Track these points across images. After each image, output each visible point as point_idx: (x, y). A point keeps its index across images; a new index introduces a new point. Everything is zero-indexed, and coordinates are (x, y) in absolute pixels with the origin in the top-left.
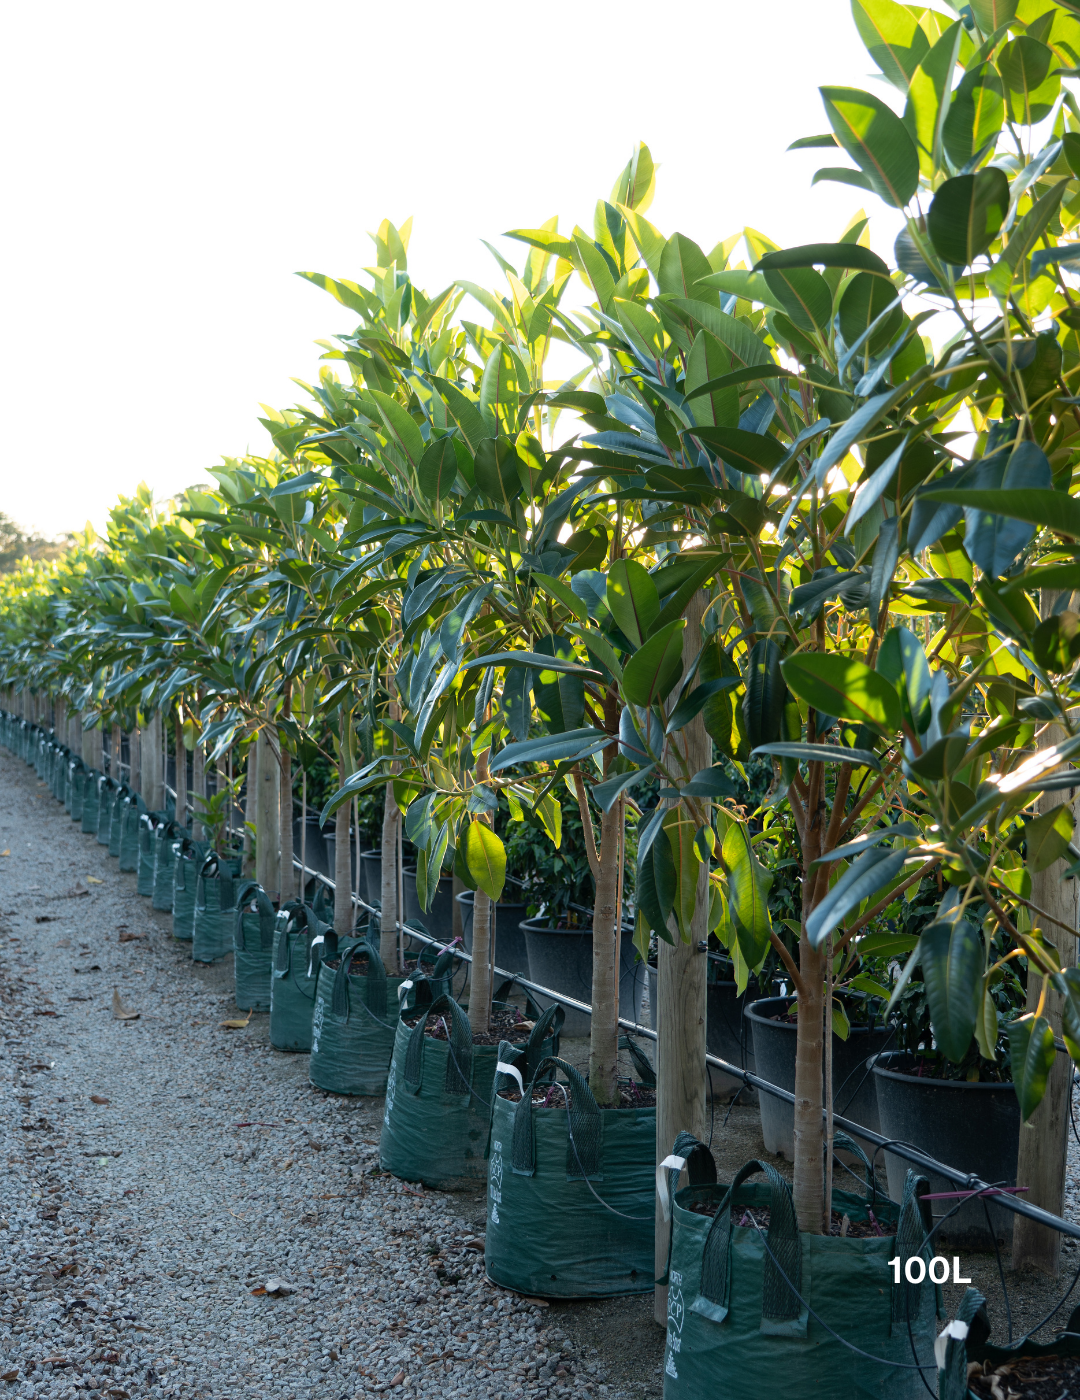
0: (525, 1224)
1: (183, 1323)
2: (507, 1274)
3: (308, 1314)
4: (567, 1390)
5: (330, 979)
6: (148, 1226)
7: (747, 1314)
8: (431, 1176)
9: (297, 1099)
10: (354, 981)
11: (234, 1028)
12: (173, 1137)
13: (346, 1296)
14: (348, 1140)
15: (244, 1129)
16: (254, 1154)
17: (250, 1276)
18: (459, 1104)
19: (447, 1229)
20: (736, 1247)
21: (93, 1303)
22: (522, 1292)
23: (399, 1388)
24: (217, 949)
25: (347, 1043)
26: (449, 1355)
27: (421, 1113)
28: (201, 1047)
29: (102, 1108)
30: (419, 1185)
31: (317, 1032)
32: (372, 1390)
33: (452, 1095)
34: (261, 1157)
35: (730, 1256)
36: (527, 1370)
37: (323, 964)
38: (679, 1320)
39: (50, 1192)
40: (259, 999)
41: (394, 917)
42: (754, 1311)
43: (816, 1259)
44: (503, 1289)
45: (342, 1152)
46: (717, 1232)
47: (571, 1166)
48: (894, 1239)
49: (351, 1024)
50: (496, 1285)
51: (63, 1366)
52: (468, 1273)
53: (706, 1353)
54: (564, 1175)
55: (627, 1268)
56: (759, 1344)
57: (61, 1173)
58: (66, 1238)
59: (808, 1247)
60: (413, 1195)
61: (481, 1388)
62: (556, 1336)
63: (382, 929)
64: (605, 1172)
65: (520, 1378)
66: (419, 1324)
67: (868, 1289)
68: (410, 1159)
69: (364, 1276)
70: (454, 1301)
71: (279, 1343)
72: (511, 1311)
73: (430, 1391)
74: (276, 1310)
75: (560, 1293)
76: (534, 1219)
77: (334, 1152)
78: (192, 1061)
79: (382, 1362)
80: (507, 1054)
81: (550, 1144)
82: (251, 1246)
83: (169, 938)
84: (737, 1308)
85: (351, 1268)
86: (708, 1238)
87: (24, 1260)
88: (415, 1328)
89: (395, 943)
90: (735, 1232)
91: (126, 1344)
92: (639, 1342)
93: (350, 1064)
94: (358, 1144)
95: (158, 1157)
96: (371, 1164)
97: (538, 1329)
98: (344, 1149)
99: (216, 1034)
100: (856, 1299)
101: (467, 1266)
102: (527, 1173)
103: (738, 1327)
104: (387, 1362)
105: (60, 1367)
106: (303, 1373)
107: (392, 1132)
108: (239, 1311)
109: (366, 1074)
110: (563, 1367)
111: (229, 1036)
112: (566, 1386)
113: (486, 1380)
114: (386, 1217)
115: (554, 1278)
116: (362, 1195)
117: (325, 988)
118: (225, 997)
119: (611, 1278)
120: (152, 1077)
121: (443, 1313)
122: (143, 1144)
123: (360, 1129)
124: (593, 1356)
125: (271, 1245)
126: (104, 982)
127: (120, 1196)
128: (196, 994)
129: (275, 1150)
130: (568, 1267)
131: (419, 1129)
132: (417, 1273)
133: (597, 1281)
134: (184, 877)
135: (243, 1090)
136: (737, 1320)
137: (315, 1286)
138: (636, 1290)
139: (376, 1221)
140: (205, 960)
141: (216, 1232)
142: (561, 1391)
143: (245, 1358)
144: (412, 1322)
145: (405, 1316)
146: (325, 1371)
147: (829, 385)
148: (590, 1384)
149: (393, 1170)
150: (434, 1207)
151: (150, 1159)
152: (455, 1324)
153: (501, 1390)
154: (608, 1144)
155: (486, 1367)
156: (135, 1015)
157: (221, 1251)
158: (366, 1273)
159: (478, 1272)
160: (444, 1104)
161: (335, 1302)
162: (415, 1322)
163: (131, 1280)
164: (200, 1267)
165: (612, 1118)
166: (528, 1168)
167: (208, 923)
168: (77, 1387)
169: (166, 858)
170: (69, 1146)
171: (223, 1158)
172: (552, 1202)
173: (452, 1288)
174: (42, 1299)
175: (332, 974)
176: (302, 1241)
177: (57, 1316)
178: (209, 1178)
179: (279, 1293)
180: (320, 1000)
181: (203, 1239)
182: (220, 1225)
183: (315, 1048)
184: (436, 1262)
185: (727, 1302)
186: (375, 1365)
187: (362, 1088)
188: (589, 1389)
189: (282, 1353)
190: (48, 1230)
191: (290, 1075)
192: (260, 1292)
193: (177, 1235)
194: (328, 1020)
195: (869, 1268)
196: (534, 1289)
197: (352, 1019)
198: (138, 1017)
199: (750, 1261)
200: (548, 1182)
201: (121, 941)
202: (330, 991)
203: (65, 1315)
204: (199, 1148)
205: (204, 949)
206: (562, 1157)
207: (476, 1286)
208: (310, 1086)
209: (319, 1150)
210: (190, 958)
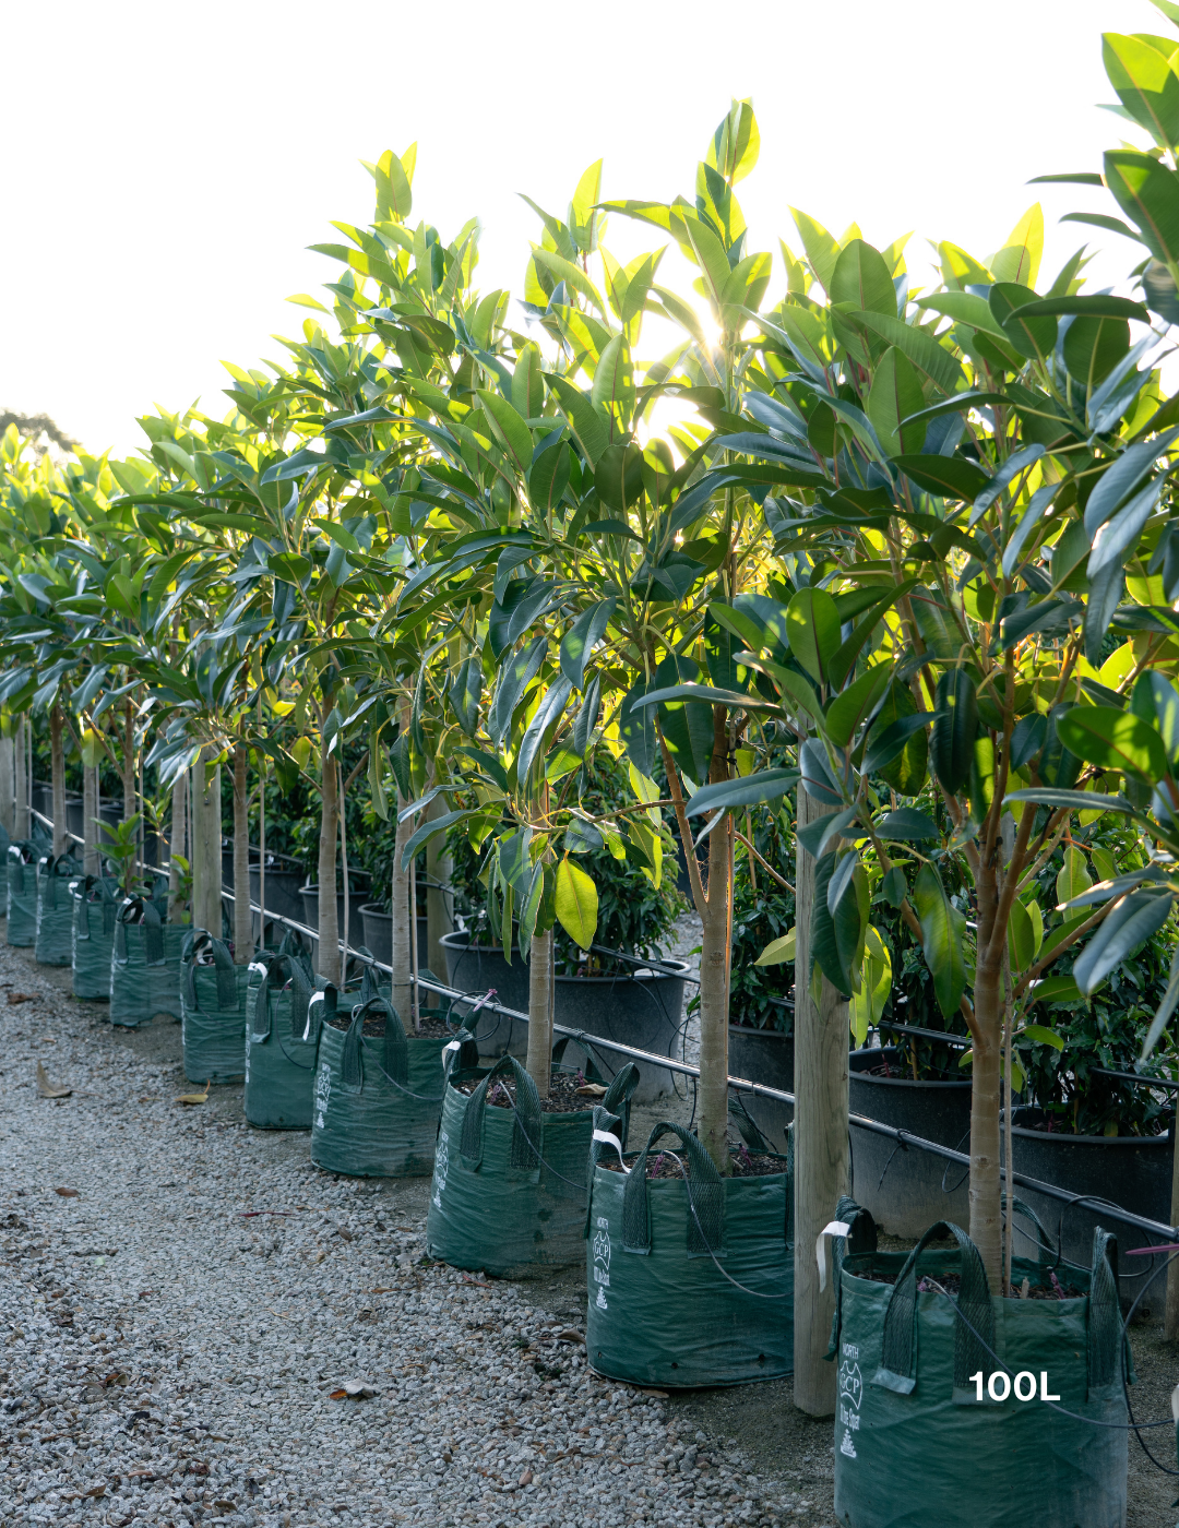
0: (640, 1308)
1: (262, 1430)
2: (619, 1365)
3: (401, 1416)
4: (715, 1482)
5: (337, 1043)
6: (182, 1329)
7: (937, 1384)
8: (495, 1263)
9: (303, 1183)
10: (369, 1043)
11: (193, 1104)
12: (170, 1232)
13: (439, 1396)
14: (380, 1227)
15: (253, 1219)
16: (276, 1247)
17: (321, 1379)
18: (527, 1180)
19: (530, 1320)
20: (923, 1314)
21: (156, 1414)
22: (637, 1383)
23: (530, 1488)
24: (143, 1010)
25: (361, 1116)
26: (576, 1451)
27: (483, 1193)
28: (163, 1127)
29: (72, 1201)
30: (481, 1274)
31: (322, 1105)
32: (500, 1491)
33: (518, 1170)
34: (285, 1249)
35: (916, 1324)
36: (666, 1464)
37: (327, 1025)
38: (856, 1396)
39: (54, 1296)
40: (216, 1069)
41: (408, 967)
42: (945, 1381)
43: (1010, 1323)
44: (613, 1381)
45: (378, 1242)
46: (899, 1300)
47: (693, 1240)
48: (1088, 1300)
49: (366, 1094)
50: (604, 1377)
51: (152, 1480)
52: (568, 1366)
53: (891, 1428)
54: (683, 1252)
55: (754, 1353)
56: (951, 1415)
57: (58, 1277)
58: (96, 1346)
59: (1002, 1311)
60: (476, 1285)
61: (620, 1484)
62: (686, 1428)
63: (394, 982)
64: (728, 1247)
65: (660, 1472)
66: (531, 1422)
67: (1064, 1353)
68: (470, 1244)
69: (453, 1374)
70: (563, 1396)
71: (379, 1447)
72: (627, 1404)
73: (564, 1489)
74: (364, 1414)
75: (682, 1383)
76: (651, 1302)
77: (367, 1241)
78: (159, 1143)
79: (502, 1463)
80: (603, 1121)
81: (667, 1219)
82: (310, 1348)
83: (70, 998)
84: (926, 1379)
85: (434, 1366)
86: (890, 1307)
87: (59, 1371)
88: (527, 1426)
89: (409, 998)
90: (922, 1298)
91: (210, 1455)
92: (781, 1430)
93: (365, 1140)
94: (393, 1232)
95: (161, 1254)
96: (417, 1253)
97: (664, 1422)
98: (379, 1238)
99: (174, 1111)
100: (1052, 1364)
101: (565, 1358)
102: (642, 1251)
103: (927, 1398)
104: (508, 1463)
105: (149, 1480)
106: (418, 1477)
107: (445, 1215)
108: (321, 1417)
109: (384, 1151)
110: (705, 1459)
111: (191, 1114)
112: (712, 1478)
113: (624, 1476)
114: (455, 1310)
115: (675, 1366)
116: (419, 1288)
117: (331, 1053)
118: (168, 1068)
119: (738, 1363)
120: (118, 1164)
121: (554, 1410)
122: (138, 1240)
123: (388, 1215)
124: (732, 1447)
125: (333, 1345)
126: (10, 1054)
127: (136, 1299)
128: (130, 1065)
129: (298, 1241)
130: (691, 1354)
131: (480, 1211)
132: (511, 1369)
133: (723, 1368)
134: (87, 923)
135: (235, 1175)
136: (926, 1391)
137: (399, 1387)
138: (764, 1376)
139: (445, 1315)
140: (128, 1024)
141: (263, 1333)
142: (709, 1483)
143: (347, 1465)
144: (522, 1420)
145: (512, 1413)
146: (441, 1474)
147: (1036, 408)
148: (737, 1475)
149: (449, 1258)
150: (505, 1298)
151: (153, 1257)
152: (571, 1420)
153: (642, 1484)
154: (731, 1216)
155: (620, 1462)
156: (66, 1091)
157: (278, 1354)
158: (453, 1370)
159: (580, 1365)
160: (510, 1181)
161: (427, 1402)
162: (527, 1418)
163: (188, 1388)
164: (258, 1371)
165: (735, 1188)
166: (643, 1245)
167: (131, 979)
168: (177, 1501)
169: (55, 900)
170: (53, 1245)
171: (239, 1253)
172: (671, 1282)
173: (556, 1382)
174: (97, 1411)
175: (341, 1037)
176: (367, 1339)
177: (123, 1428)
178: (233, 1275)
179: (362, 1396)
180: (325, 1067)
181: (251, 1342)
182: (264, 1326)
183: (320, 1123)
184: (528, 1356)
185: (914, 1373)
186: (496, 1465)
187: (380, 1168)
188: (738, 1480)
189: (385, 1457)
190: (71, 1338)
191: (283, 1157)
192: (340, 1395)
193: (220, 1339)
194: (337, 1090)
195: (1065, 1331)
196: (652, 1379)
197: (366, 1088)
198: (69, 1095)
199: (939, 1328)
200: (666, 1261)
201: (10, 1003)
202: (339, 1056)
203: (129, 1428)
204: (206, 1243)
205: (126, 1011)
206: (681, 1232)
207: (583, 1379)
208: (313, 1169)
209: (350, 1240)
210: (105, 1021)
